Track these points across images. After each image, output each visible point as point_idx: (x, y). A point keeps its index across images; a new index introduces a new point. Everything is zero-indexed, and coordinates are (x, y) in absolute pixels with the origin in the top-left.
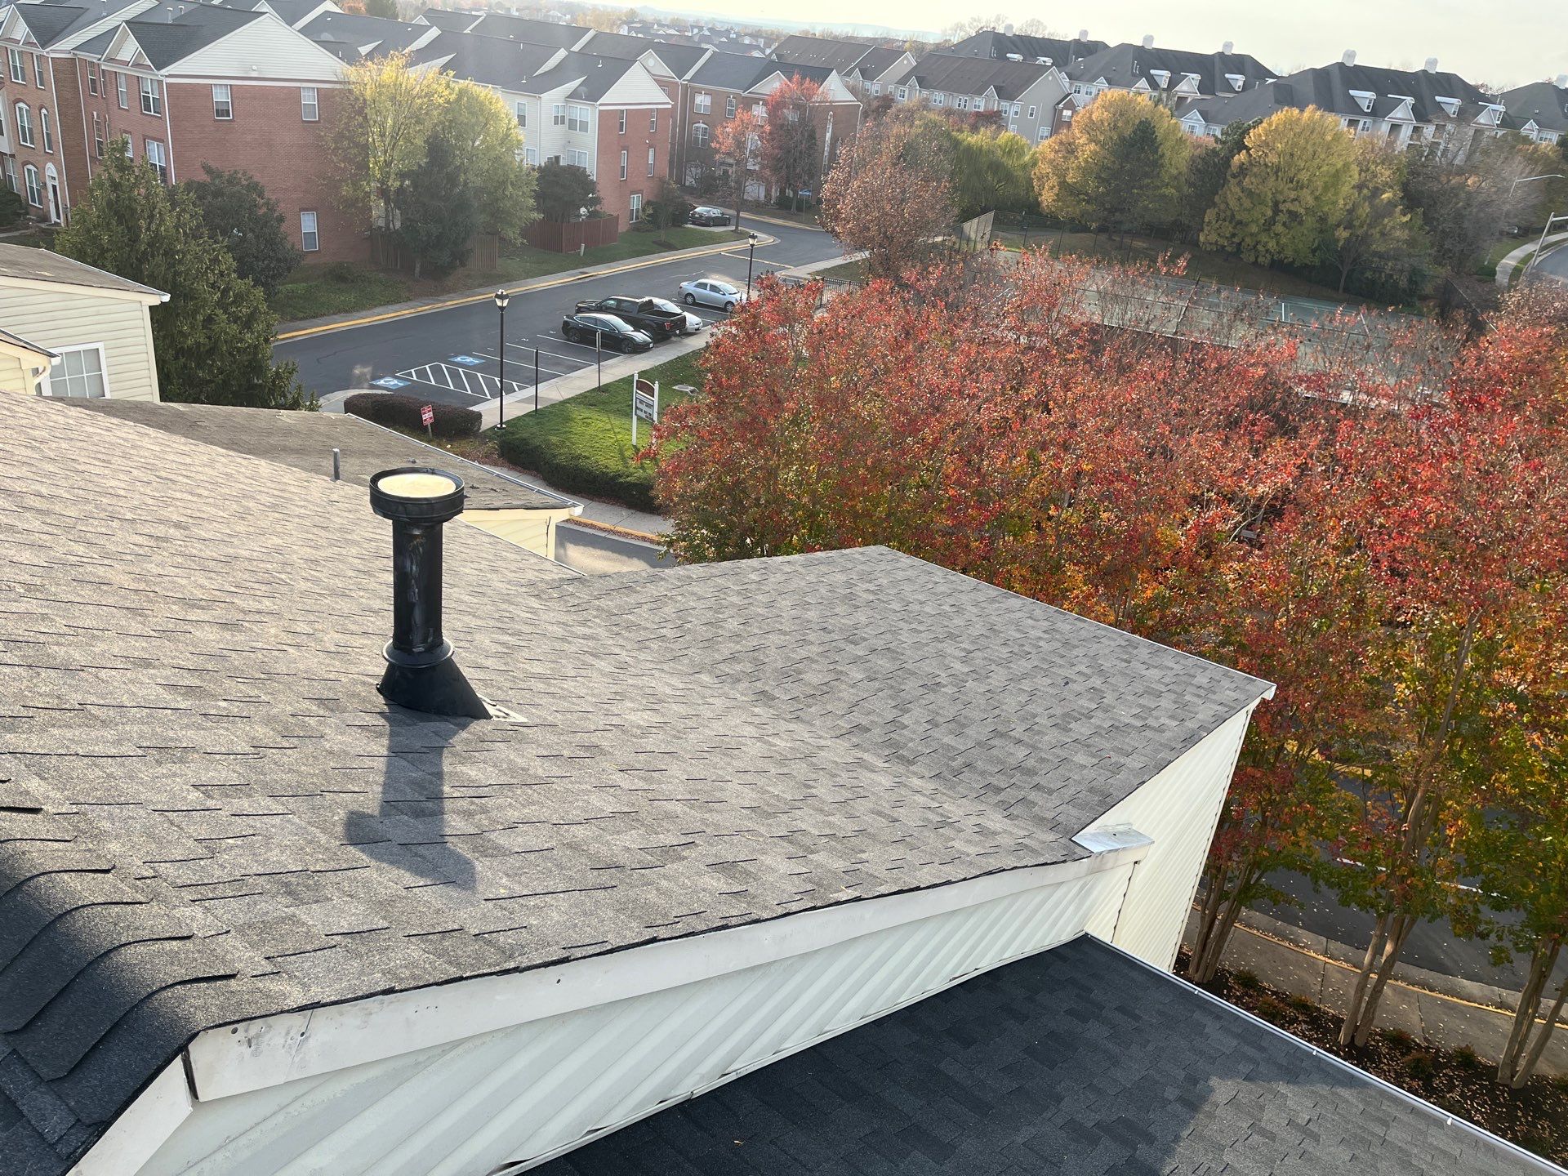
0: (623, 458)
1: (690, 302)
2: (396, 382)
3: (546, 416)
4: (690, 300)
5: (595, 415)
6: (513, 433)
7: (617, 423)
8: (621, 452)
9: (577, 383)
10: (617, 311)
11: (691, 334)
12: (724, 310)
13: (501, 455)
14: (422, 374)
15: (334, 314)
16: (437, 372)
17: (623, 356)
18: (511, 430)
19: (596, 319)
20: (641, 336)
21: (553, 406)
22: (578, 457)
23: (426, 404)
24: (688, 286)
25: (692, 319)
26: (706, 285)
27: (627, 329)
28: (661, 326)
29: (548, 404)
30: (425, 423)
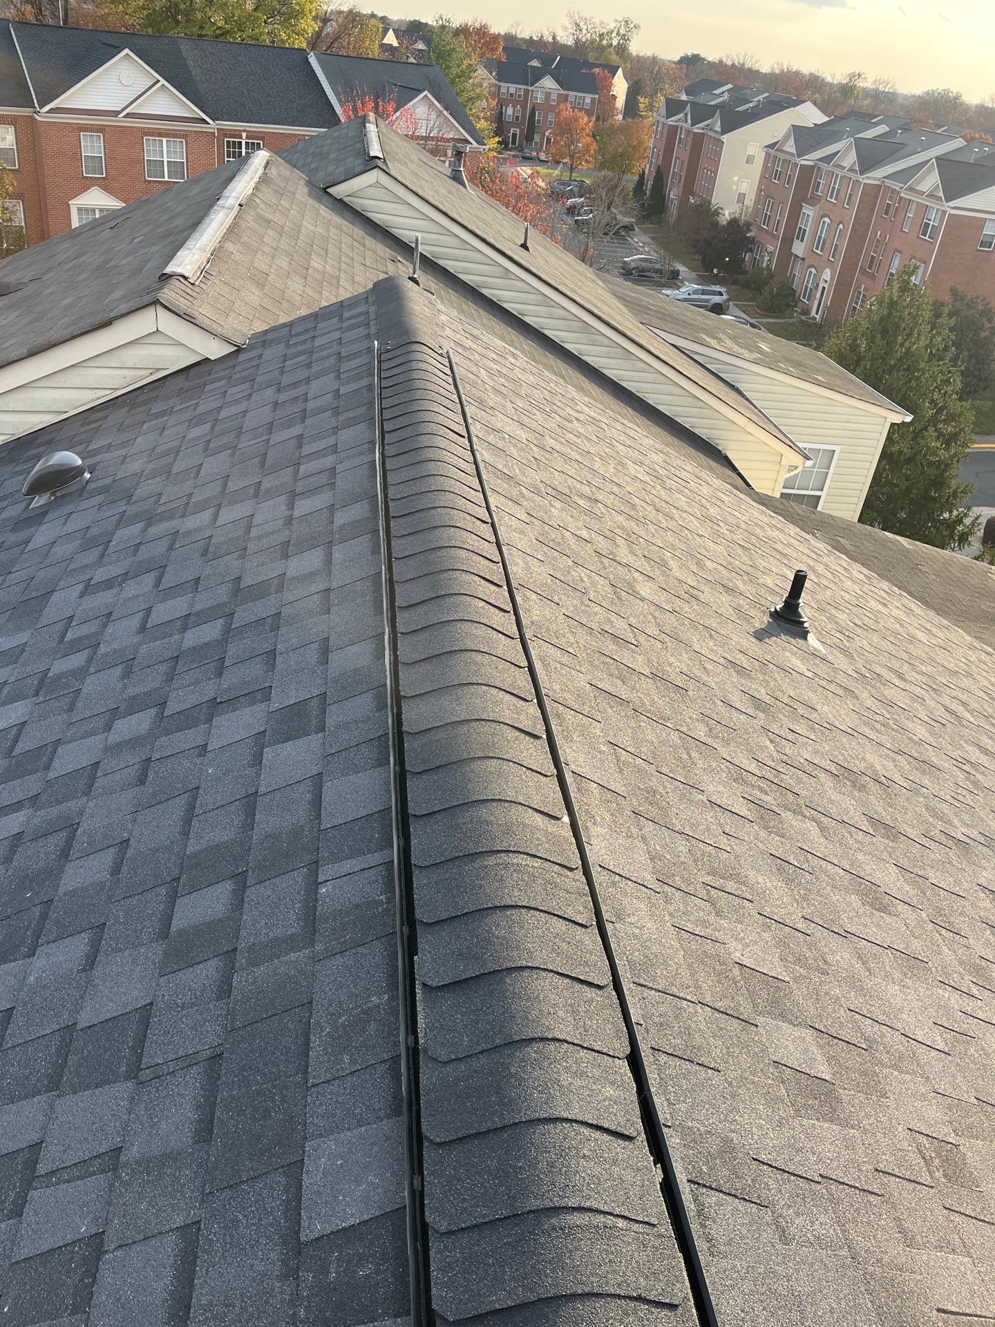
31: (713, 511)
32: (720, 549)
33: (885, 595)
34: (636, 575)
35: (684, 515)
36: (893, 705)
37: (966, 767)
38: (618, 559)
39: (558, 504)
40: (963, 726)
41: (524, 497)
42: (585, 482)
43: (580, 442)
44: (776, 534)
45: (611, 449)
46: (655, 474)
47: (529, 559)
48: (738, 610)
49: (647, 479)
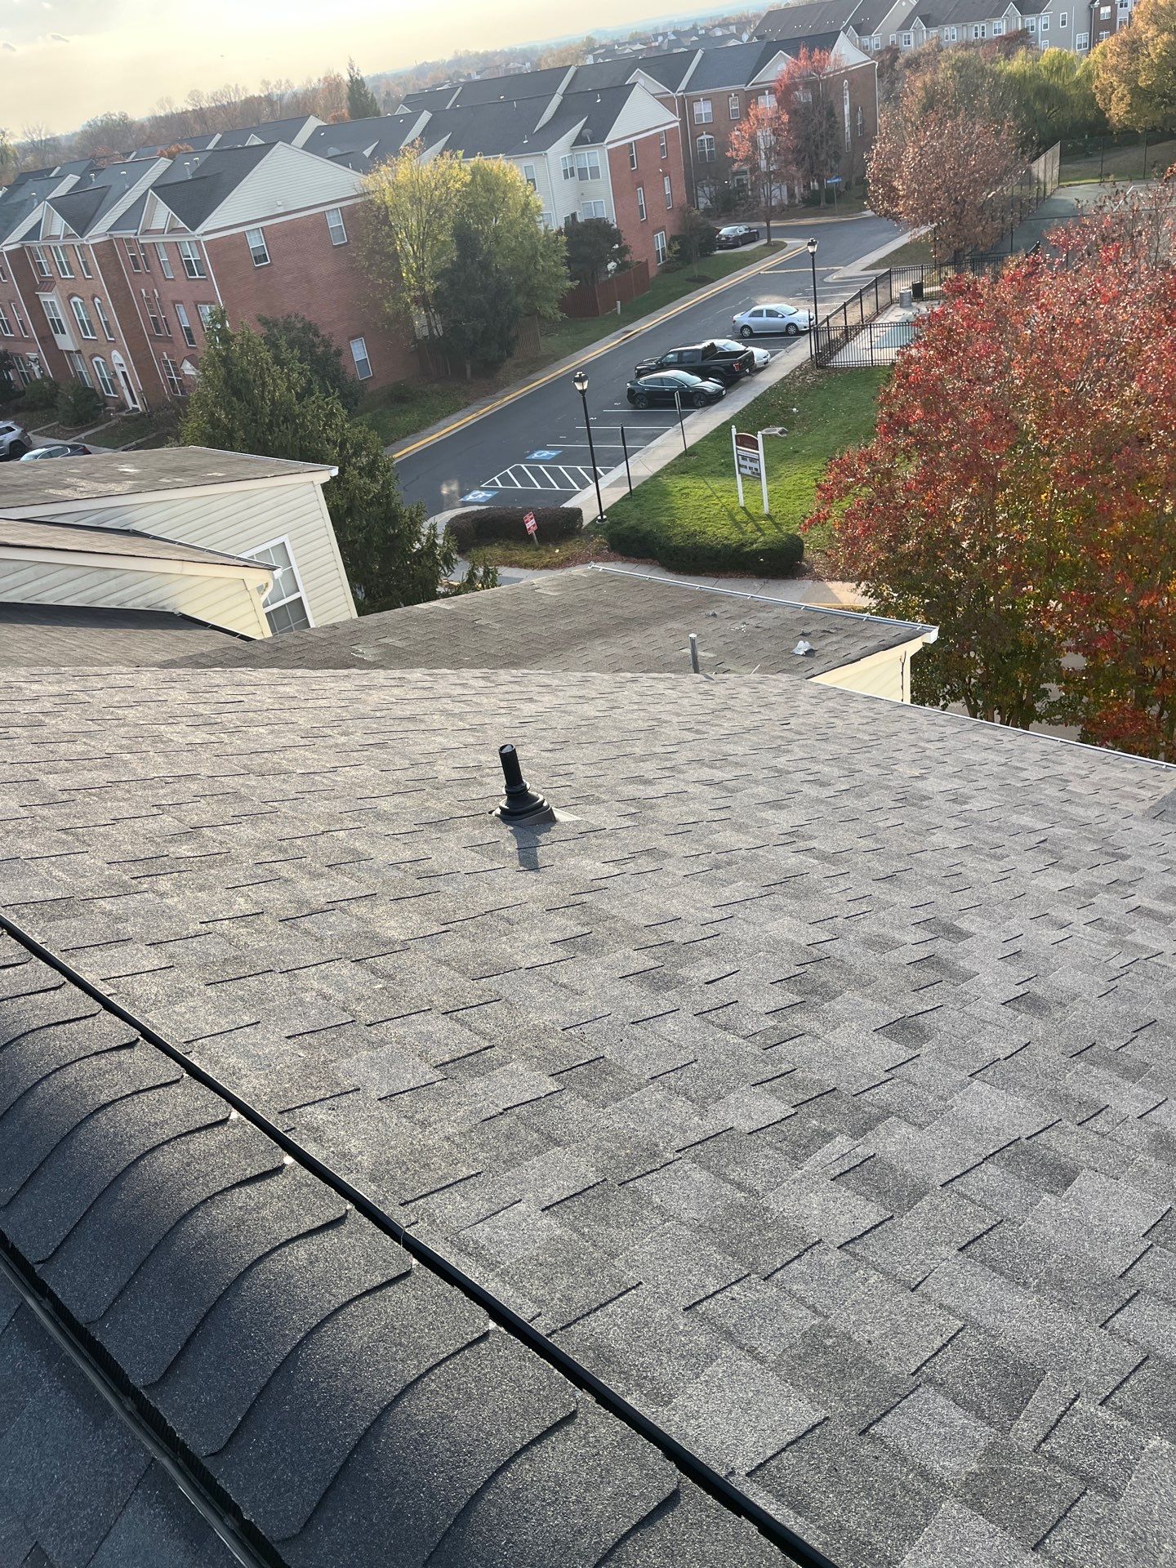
0: (737, 524)
1: (747, 334)
2: (483, 494)
3: (641, 495)
4: (746, 332)
5: (689, 483)
6: (619, 523)
7: (716, 486)
8: (731, 516)
9: (661, 452)
10: (679, 364)
11: (761, 370)
12: (786, 333)
13: (612, 548)
14: (505, 480)
15: (404, 437)
16: (519, 473)
17: (697, 412)
18: (615, 519)
19: (661, 379)
20: (710, 386)
21: (645, 483)
22: (694, 534)
23: (525, 512)
24: (742, 318)
25: (759, 353)
26: (761, 311)
27: (695, 381)
28: (730, 369)
29: (640, 483)
30: (530, 532)
31: (303, 721)
32: (366, 771)
33: (517, 688)
34: (354, 908)
35: (289, 755)
36: (689, 827)
37: (802, 845)
38: (314, 906)
39: (164, 884)
40: (733, 791)
41: (118, 919)
42: (155, 811)
43: (83, 748)
44: (375, 697)
45: (124, 725)
46: (200, 721)
47: (239, 1037)
48: (476, 847)
49: (200, 736)
